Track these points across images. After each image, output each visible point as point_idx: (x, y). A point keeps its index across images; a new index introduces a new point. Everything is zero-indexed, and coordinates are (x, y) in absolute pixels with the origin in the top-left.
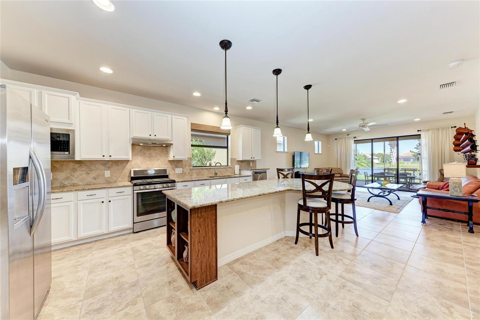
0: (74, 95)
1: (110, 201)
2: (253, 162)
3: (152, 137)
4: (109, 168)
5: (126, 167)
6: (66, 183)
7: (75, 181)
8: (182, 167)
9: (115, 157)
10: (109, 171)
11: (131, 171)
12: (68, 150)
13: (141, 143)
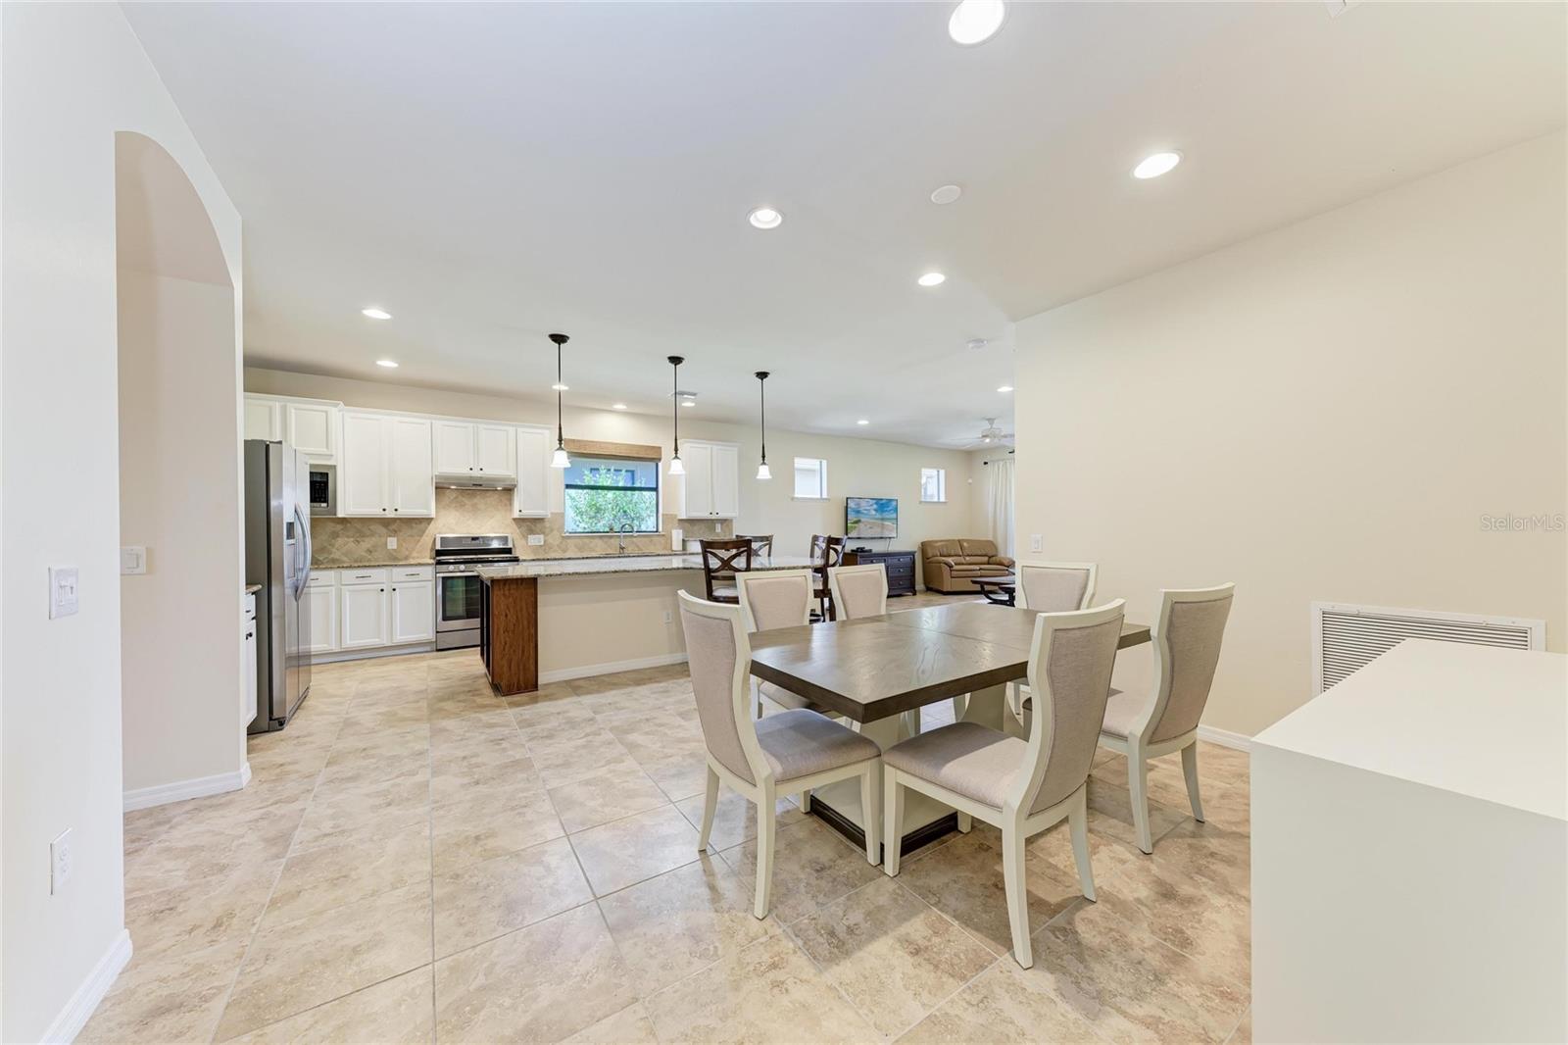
0: (336, 406)
1: (394, 590)
2: (722, 524)
3: (476, 473)
4: (396, 532)
5: (427, 531)
6: (321, 559)
7: (336, 555)
8: (543, 533)
9: (405, 512)
10: (395, 539)
11: (435, 539)
12: (326, 501)
13: (454, 484)
